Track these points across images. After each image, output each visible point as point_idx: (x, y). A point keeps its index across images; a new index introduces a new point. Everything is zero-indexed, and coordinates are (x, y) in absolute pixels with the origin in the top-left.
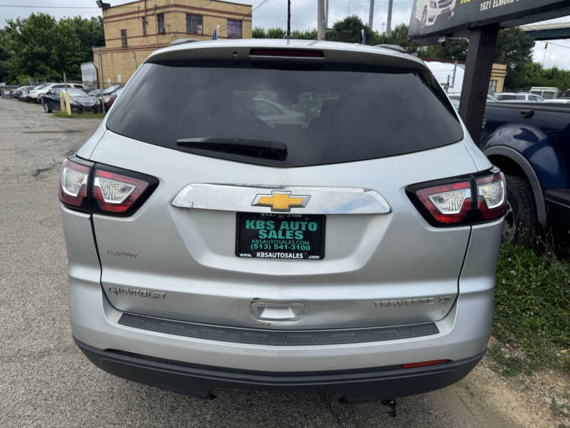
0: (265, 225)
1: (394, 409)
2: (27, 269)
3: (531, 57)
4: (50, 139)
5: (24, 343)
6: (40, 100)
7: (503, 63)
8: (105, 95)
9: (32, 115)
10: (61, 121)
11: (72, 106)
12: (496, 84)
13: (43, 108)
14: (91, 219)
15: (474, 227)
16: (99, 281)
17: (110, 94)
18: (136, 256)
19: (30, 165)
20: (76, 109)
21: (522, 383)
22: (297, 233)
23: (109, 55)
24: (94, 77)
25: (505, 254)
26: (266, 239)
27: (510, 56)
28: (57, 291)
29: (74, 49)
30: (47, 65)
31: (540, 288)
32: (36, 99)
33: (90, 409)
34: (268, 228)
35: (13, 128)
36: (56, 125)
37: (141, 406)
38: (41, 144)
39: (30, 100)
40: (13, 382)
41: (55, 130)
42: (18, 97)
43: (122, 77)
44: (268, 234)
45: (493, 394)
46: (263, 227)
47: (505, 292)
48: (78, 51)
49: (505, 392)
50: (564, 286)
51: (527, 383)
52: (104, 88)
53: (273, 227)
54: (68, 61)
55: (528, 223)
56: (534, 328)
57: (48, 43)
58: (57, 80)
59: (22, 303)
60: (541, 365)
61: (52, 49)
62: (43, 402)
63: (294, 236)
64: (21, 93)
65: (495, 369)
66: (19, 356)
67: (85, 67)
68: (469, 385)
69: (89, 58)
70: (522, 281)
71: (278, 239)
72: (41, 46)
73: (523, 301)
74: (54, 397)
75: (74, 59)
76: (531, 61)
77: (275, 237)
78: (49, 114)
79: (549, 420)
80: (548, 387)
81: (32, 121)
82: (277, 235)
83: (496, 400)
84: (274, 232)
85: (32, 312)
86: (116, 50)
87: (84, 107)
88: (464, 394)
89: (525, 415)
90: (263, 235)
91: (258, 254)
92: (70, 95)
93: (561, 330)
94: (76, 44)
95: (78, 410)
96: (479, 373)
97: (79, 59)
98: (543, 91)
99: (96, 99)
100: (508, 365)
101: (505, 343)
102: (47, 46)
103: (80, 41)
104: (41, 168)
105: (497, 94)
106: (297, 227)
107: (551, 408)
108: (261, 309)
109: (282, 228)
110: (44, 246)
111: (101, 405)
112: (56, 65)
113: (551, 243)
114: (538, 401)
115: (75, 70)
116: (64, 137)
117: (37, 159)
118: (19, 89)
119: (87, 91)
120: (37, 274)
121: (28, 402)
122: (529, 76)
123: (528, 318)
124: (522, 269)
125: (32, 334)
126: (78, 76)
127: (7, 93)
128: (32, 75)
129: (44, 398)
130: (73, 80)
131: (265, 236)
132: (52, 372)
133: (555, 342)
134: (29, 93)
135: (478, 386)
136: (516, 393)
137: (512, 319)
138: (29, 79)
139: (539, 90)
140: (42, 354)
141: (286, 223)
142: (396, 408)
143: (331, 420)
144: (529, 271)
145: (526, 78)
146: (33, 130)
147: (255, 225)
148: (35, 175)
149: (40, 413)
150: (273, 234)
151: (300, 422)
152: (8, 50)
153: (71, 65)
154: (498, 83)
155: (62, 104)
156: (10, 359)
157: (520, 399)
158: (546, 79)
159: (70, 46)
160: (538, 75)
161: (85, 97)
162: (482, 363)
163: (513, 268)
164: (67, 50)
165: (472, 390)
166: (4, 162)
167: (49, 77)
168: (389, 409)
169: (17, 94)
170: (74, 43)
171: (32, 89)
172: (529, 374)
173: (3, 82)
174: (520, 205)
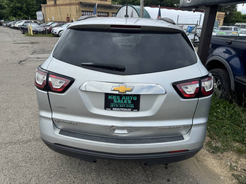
0: (116, 98)
1: (167, 166)
2: (19, 105)
3: (236, 9)
4: (24, 47)
5: (20, 137)
6: (19, 28)
7: (223, 12)
8: (47, 26)
9: (17, 35)
10: (29, 38)
11: (33, 31)
12: (220, 21)
13: (20, 31)
14: (48, 94)
15: (199, 99)
16: (51, 117)
17: (49, 26)
18: (66, 108)
19: (17, 59)
20: (35, 33)
21: (219, 156)
22: (128, 101)
23: (48, 8)
24: (42, 18)
25: (216, 102)
26: (116, 103)
27: (227, 8)
28: (32, 115)
29: (33, 5)
30: (21, 12)
31: (230, 117)
32: (17, 27)
33: (47, 164)
34: (117, 99)
35: (8, 41)
36: (27, 40)
37: (67, 163)
38: (21, 49)
39: (15, 28)
40: (17, 152)
41: (26, 42)
42: (9, 26)
43: (54, 18)
44: (117, 101)
45: (207, 160)
46: (115, 98)
47: (215, 119)
48: (35, 6)
49: (212, 160)
50: (240, 117)
51: (221, 157)
52: (47, 23)
53: (119, 98)
54: (31, 10)
55: (227, 90)
56: (226, 134)
57: (22, 2)
58: (26, 19)
59: (18, 120)
60: (227, 149)
61: (24, 5)
62: (29, 161)
63: (128, 102)
64: (11, 25)
65: (208, 151)
66: (18, 142)
67: (38, 13)
68: (198, 157)
69: (40, 9)
70: (223, 114)
71: (121, 103)
72: (18, 3)
73: (222, 123)
74: (33, 159)
75: (33, 9)
76: (237, 10)
77: (120, 102)
78: (23, 34)
79: (229, 172)
80: (229, 158)
81: (16, 38)
82: (121, 101)
83: (208, 163)
84: (120, 100)
85: (22, 124)
86: (52, 6)
87: (38, 31)
88: (195, 160)
89: (219, 169)
90: (115, 101)
91: (113, 109)
92: (32, 26)
93: (237, 135)
94: (34, 2)
95: (43, 164)
96: (202, 152)
97: (36, 9)
98: (241, 25)
99: (43, 28)
100: (214, 149)
101: (213, 140)
102: (21, 3)
103: (35, 1)
104: (22, 60)
105: (220, 27)
106: (129, 99)
107: (229, 167)
108: (114, 130)
109: (123, 98)
110: (25, 95)
111: (52, 162)
112: (25, 12)
113: (235, 99)
114: (225, 164)
115: (34, 14)
116: (30, 45)
117: (19, 56)
118: (10, 23)
119: (39, 24)
120: (23, 107)
121: (23, 161)
122: (235, 17)
123: (223, 130)
124: (223, 109)
125: (23, 133)
126: (35, 17)
127: (5, 24)
128: (15, 17)
129: (29, 159)
130: (33, 19)
131: (116, 102)
132: (32, 149)
133: (234, 140)
134: (14, 25)
135: (201, 157)
136: (216, 160)
137: (217, 130)
138: (14, 18)
139: (239, 24)
140: (27, 142)
141: (125, 97)
142: (168, 166)
143: (142, 170)
144: (226, 110)
145: (234, 18)
146: (17, 42)
147: (112, 97)
148: (19, 63)
149: (28, 165)
150: (119, 101)
151: (129, 171)
152: (5, 5)
153: (32, 12)
154: (221, 21)
155: (29, 30)
156: (15, 144)
157: (217, 163)
158: (243, 19)
159: (31, 3)
160: (239, 17)
161: (39, 27)
162: (203, 148)
163: (219, 108)
164: (30, 5)
165: (198, 159)
166: (6, 57)
167: (22, 17)
168: (165, 166)
169: (9, 25)
170: (33, 2)
171: (16, 23)
172: (222, 153)
173: (3, 20)
174: (224, 82)
